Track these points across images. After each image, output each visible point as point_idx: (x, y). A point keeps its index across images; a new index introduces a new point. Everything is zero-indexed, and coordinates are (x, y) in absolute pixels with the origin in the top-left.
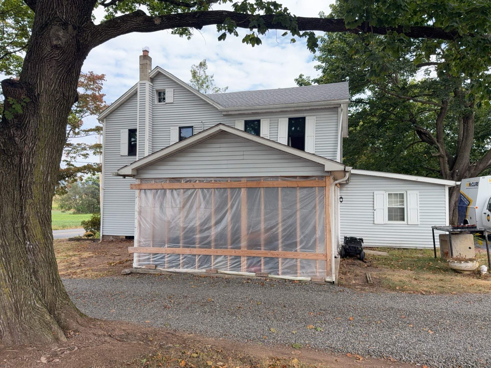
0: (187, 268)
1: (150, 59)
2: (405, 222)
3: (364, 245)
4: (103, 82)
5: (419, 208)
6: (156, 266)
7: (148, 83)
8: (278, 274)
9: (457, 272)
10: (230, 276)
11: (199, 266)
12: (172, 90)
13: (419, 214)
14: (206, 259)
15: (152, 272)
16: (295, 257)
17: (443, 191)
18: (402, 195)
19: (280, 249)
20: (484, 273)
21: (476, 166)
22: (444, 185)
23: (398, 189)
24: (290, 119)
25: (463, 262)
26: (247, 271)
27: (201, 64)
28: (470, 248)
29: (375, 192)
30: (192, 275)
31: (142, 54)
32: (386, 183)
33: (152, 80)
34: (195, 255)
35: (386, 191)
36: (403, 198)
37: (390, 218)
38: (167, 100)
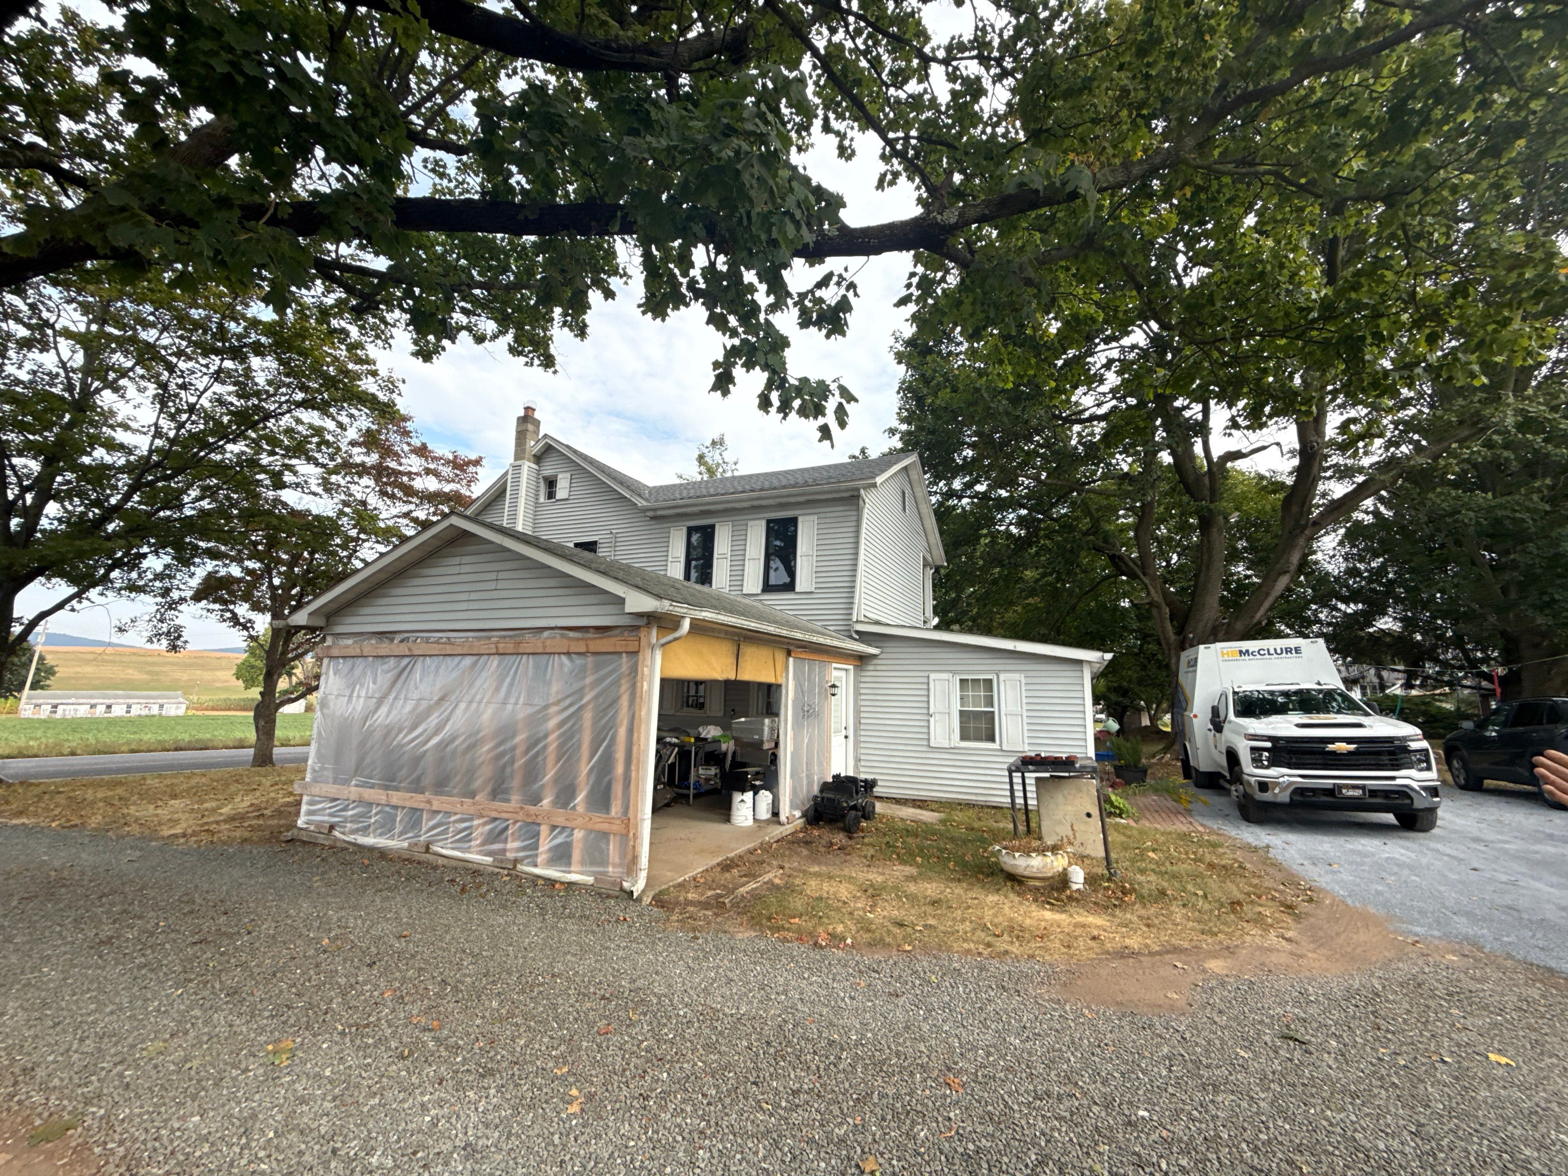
0: (381, 835)
1: (537, 423)
2: (996, 746)
3: (878, 791)
4: (479, 469)
5: (1025, 714)
6: (332, 827)
7: (527, 467)
8: (536, 866)
9: (1015, 880)
10: (446, 861)
11: (401, 833)
12: (568, 475)
13: (1026, 727)
14: (415, 816)
15: (322, 839)
16: (568, 824)
17: (1079, 674)
18: (990, 681)
19: (546, 802)
20: (1075, 887)
21: (1229, 624)
22: (1080, 662)
23: (980, 669)
24: (769, 522)
25: (1017, 855)
26: (480, 853)
27: (714, 443)
28: (1089, 815)
29: (933, 676)
30: (382, 854)
31: (522, 413)
32: (951, 656)
33: (538, 459)
34: (396, 807)
35: (954, 672)
36: (991, 690)
37: (964, 737)
38: (558, 496)
